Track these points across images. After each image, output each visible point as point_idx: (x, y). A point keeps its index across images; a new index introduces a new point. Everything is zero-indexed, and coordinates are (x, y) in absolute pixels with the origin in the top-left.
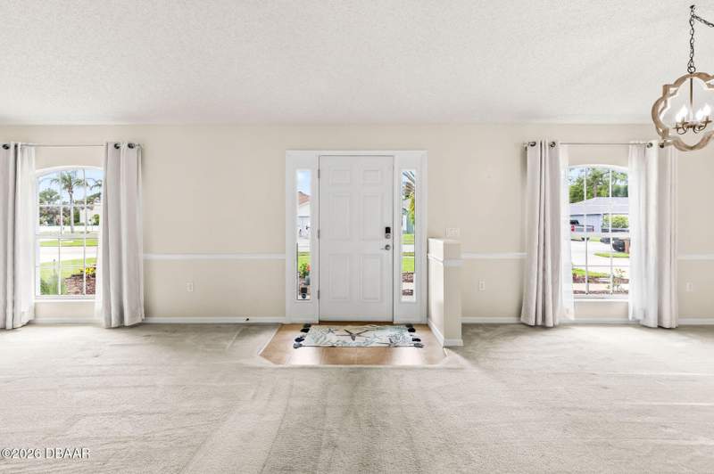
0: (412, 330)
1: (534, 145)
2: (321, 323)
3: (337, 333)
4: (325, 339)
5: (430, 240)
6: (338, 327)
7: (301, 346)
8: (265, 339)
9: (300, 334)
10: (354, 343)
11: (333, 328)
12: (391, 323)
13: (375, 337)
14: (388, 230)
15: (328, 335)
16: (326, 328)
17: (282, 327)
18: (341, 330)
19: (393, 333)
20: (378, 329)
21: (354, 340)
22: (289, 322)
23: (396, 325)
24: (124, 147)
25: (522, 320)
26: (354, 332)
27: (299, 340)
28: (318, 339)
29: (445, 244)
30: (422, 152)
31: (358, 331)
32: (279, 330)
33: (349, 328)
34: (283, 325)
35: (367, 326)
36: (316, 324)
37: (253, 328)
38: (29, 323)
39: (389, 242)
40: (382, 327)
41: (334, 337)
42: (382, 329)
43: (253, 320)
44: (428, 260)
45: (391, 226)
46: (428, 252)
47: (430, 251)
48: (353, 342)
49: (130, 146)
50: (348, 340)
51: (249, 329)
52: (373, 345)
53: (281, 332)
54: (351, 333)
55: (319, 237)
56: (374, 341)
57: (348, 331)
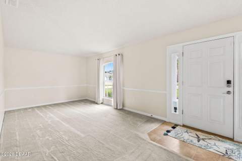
2: (184, 126)
4: (182, 135)
6: (192, 131)
7: (167, 135)
8: (154, 126)
9: (170, 128)
12: (232, 140)
13: (215, 145)
14: (229, 82)
15: (184, 134)
16: (185, 129)
17: (164, 123)
19: (231, 147)
20: (219, 140)
21: (199, 141)
22: (168, 121)
24: (118, 55)
26: (201, 137)
27: (168, 131)
28: (178, 134)
31: (204, 137)
32: (163, 123)
34: (165, 122)
35: (213, 136)
36: (180, 126)
37: (153, 120)
38: (102, 103)
39: (230, 89)
40: (223, 140)
41: (188, 136)
42: (223, 141)
43: (154, 116)
45: (231, 80)
48: (198, 143)
49: (119, 55)
50: (195, 141)
51: (150, 120)
52: (211, 150)
53: (163, 125)
54: (199, 137)
55: (183, 84)
56: (212, 148)
57: (197, 135)
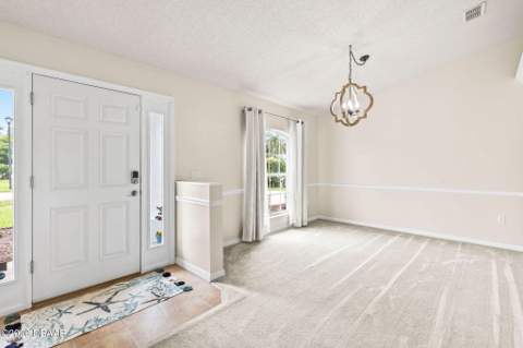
0: (167, 275)
1: (250, 109)
2: (36, 306)
3: (75, 311)
4: (61, 327)
5: (179, 183)
6: (70, 303)
10: (112, 316)
11: (64, 305)
12: (138, 274)
13: (134, 297)
14: (135, 174)
16: (50, 311)
18: (79, 305)
19: (150, 285)
20: (128, 286)
21: (108, 311)
23: (145, 274)
25: (244, 239)
26: (102, 300)
29: (211, 187)
30: (169, 97)
31: (106, 298)
33: (88, 297)
35: (114, 286)
36: (27, 311)
39: (136, 187)
40: (132, 281)
41: (76, 319)
42: (134, 284)
44: (176, 202)
45: (138, 170)
46: (176, 194)
47: (179, 193)
48: (110, 315)
50: (100, 314)
52: (139, 308)
54: (97, 304)
55: (32, 186)
56: (136, 303)
57: (91, 303)
